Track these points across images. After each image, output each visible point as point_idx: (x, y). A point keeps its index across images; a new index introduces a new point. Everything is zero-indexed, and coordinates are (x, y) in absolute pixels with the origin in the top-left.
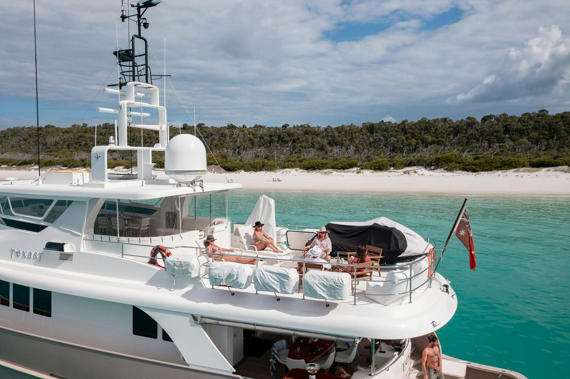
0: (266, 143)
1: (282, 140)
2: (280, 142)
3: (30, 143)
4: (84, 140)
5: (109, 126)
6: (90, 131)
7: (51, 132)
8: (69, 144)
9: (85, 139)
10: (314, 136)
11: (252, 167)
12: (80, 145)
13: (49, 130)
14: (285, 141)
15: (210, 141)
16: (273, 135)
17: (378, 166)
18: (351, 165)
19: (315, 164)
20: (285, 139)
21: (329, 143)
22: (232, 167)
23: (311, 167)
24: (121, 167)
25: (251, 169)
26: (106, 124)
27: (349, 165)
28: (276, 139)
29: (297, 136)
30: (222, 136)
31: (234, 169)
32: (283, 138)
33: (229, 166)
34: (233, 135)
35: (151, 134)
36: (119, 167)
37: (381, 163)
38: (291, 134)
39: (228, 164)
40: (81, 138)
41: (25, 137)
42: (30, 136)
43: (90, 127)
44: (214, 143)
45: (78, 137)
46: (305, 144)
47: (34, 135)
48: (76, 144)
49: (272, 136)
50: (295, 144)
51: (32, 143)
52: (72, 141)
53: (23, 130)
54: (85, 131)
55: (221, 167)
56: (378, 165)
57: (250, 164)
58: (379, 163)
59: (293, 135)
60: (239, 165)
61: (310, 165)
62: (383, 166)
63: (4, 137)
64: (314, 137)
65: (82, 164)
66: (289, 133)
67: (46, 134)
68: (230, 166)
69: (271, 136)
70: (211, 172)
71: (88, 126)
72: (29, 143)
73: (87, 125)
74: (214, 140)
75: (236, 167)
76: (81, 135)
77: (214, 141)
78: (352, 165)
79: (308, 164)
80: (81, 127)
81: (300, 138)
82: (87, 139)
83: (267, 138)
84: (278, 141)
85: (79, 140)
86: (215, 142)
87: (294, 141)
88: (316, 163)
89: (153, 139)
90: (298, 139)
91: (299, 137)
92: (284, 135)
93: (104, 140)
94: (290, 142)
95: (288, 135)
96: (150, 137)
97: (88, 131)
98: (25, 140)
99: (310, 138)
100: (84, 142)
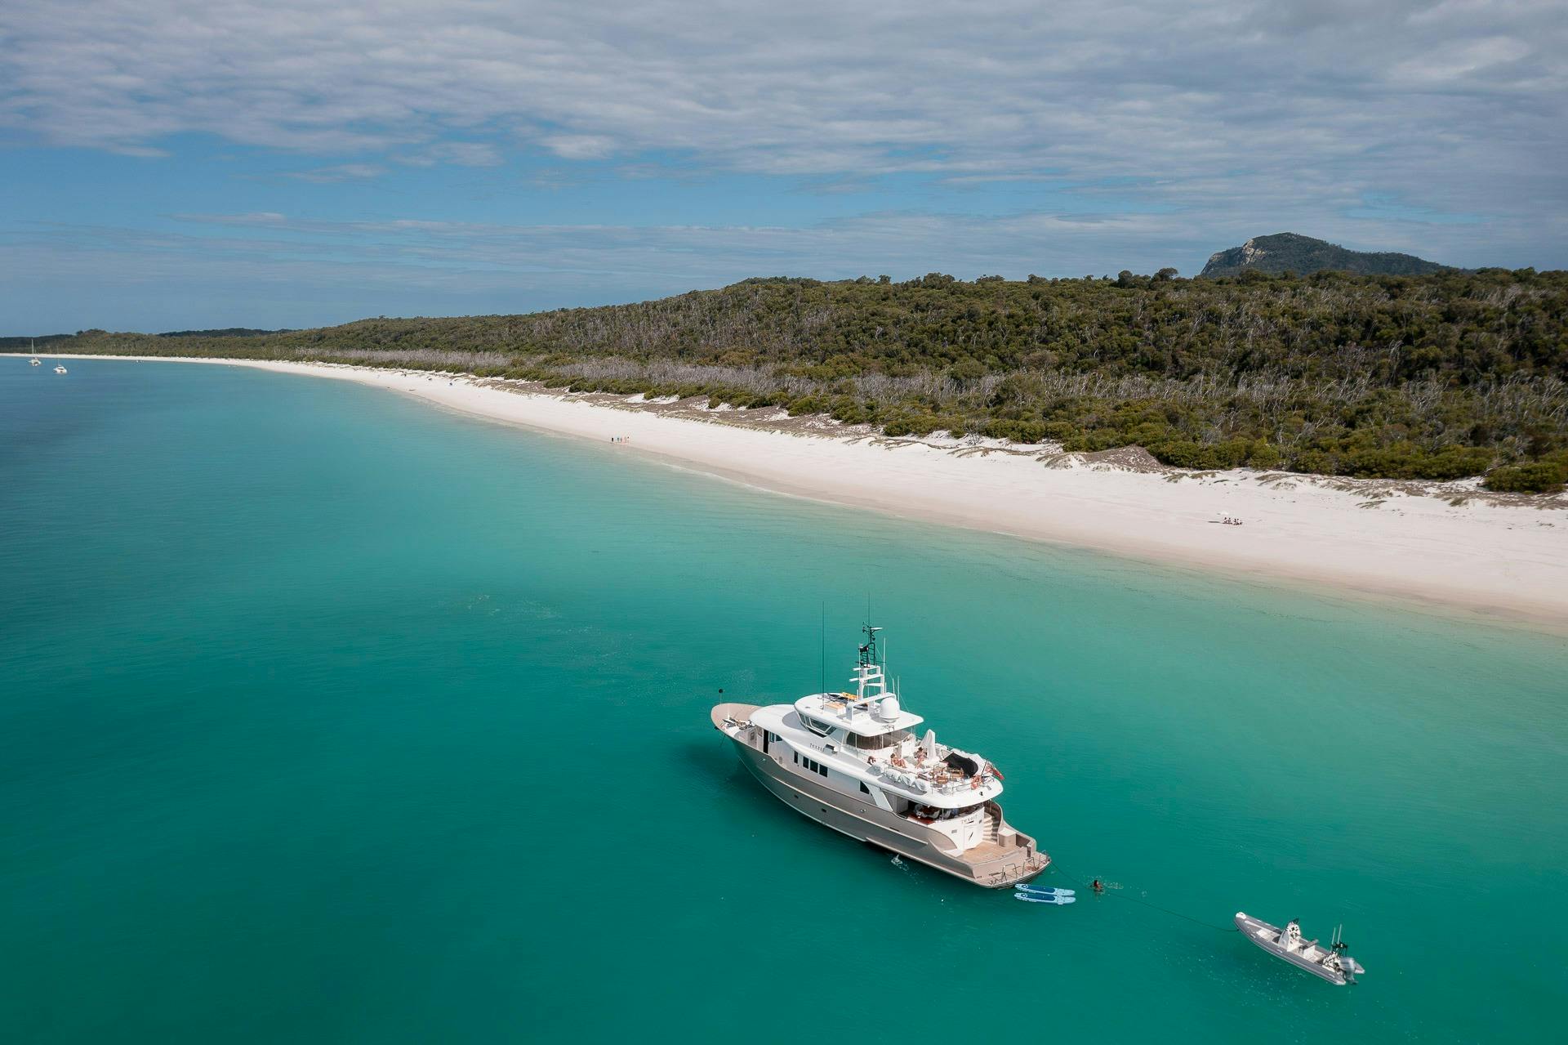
0: (1326, 341)
1: (1373, 336)
2: (1367, 342)
3: (770, 328)
4: (880, 324)
5: (938, 282)
6: (896, 295)
7: (811, 299)
8: (848, 332)
9: (882, 321)
10: (1472, 326)
11: (1219, 459)
12: (872, 336)
13: (810, 292)
14: (1381, 337)
15: (1175, 333)
16: (1350, 318)
17: (1531, 481)
18: (1465, 469)
19: (1373, 461)
20: (1382, 331)
21: (1513, 349)
22: (1172, 455)
23: (1364, 468)
24: (944, 433)
25: (1217, 463)
26: (931, 276)
27: (1458, 469)
28: (1354, 331)
29: (1419, 325)
30: (1209, 320)
31: (1177, 460)
32: (1378, 329)
33: (1167, 453)
34: (1238, 317)
35: (1033, 310)
36: (939, 432)
37: (1539, 475)
38: (1402, 316)
39: (1165, 449)
40: (875, 317)
41: (760, 311)
42: (769, 309)
43: (896, 285)
44: (1186, 339)
45: (868, 315)
46: (1438, 350)
47: (778, 306)
48: (864, 331)
49: (1346, 322)
50: (1408, 347)
51: (773, 326)
52: (855, 325)
53: (756, 292)
54: (884, 296)
55: (1152, 453)
56: (1532, 477)
57: (1216, 451)
58: (1537, 473)
59: (1407, 320)
60: (1191, 451)
61: (1360, 464)
62: (1544, 482)
63: (720, 309)
64: (1469, 328)
65: (869, 417)
66: (1397, 315)
67: (802, 304)
68: (1170, 454)
69: (1343, 321)
70: (1123, 469)
71: (892, 282)
72: (768, 326)
73: (889, 278)
74: (1185, 332)
75: (1183, 456)
76: (875, 311)
77: (1185, 335)
78: (1468, 471)
79: (1357, 460)
80: (876, 284)
81: (1428, 332)
82: (887, 321)
83: (1332, 329)
84: (1363, 338)
85: (870, 323)
86: (1189, 337)
87: (1408, 340)
88: (1376, 460)
89: (1037, 322)
90: (1422, 333)
91: (1426, 326)
92: (1380, 322)
93: (924, 325)
94: (1397, 340)
95: (1395, 320)
96: (1030, 317)
97: (891, 294)
98: (759, 318)
99: (1456, 330)
100: (880, 329)
